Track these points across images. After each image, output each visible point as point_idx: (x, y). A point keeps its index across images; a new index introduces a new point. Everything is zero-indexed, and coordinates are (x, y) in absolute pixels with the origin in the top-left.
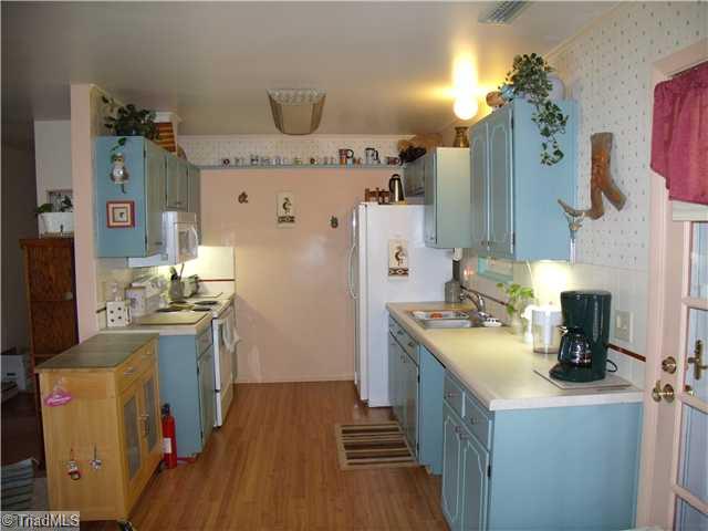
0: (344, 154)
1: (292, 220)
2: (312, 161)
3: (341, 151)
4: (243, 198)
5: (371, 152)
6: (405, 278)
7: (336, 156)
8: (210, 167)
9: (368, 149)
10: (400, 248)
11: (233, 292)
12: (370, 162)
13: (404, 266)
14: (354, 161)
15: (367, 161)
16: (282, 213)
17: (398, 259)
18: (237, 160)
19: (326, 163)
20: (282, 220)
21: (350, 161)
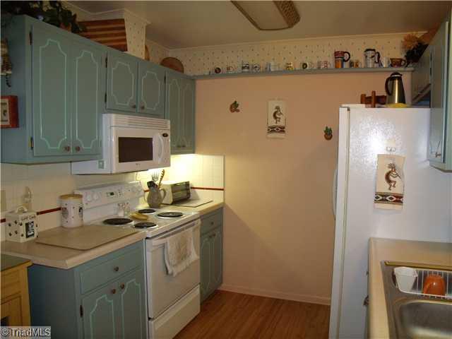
0: (340, 57)
1: (282, 130)
2: (305, 65)
3: (336, 54)
4: (234, 107)
5: (370, 54)
6: (397, 207)
7: (331, 61)
8: (203, 77)
9: (368, 50)
10: (393, 167)
11: (222, 201)
12: (370, 66)
13: (397, 190)
14: (351, 64)
15: (366, 63)
16: (272, 122)
17: (389, 181)
18: (228, 69)
19: (319, 68)
20: (272, 130)
21: (346, 65)
